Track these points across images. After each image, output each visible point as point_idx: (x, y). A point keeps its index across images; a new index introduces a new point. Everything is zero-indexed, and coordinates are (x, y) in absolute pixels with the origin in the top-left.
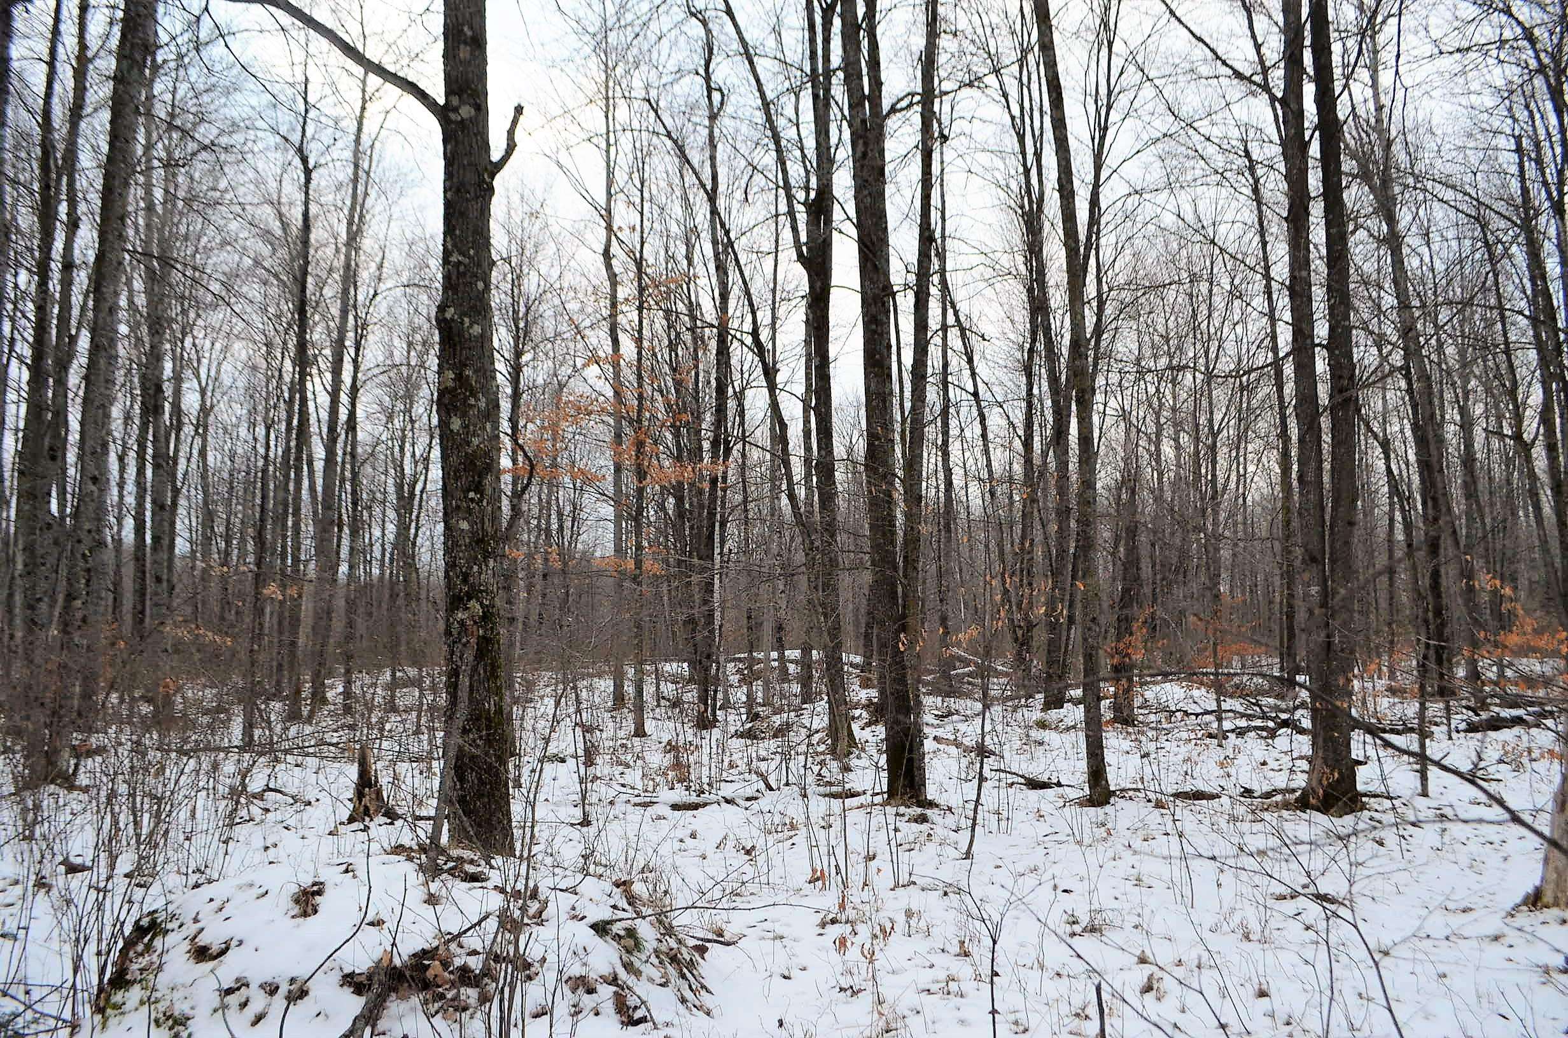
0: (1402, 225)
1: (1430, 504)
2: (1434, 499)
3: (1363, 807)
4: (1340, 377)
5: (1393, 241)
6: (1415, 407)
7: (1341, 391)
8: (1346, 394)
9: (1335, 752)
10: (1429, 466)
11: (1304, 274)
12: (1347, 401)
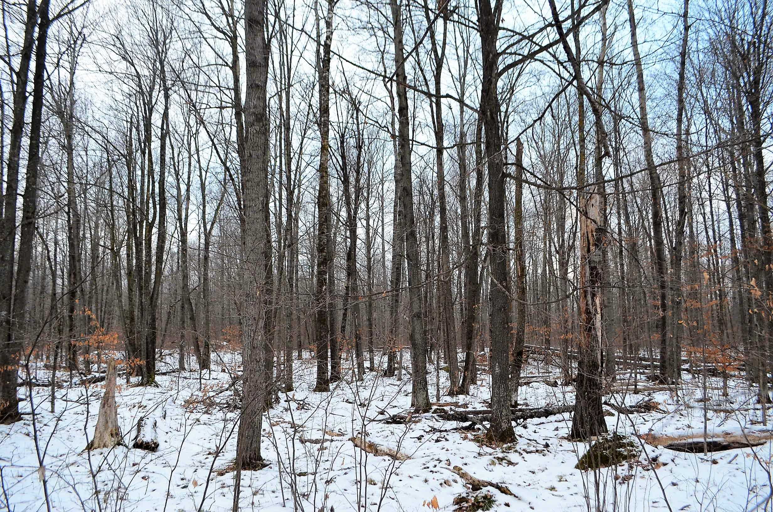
0: (74, 142)
1: (72, 276)
2: (75, 274)
3: (21, 419)
4: (28, 212)
5: (69, 149)
6: (70, 229)
7: (27, 218)
8: (30, 220)
9: (8, 392)
10: (74, 258)
11: (16, 159)
12: (30, 223)
